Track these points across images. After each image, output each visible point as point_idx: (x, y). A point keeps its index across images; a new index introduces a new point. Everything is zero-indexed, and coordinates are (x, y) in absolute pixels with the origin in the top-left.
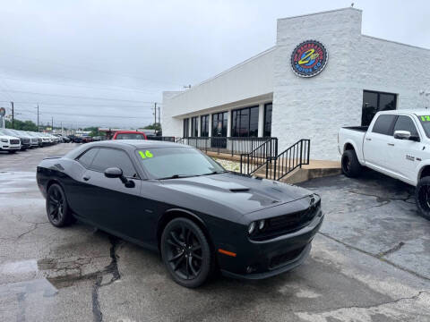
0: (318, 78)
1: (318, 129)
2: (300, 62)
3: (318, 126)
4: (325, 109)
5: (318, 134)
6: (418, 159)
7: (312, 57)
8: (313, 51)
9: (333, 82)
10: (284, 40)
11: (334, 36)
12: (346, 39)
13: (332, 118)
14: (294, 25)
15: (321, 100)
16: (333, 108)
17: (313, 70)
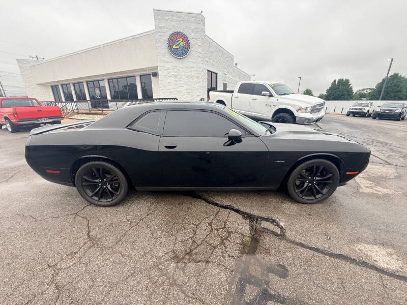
0: (185, 60)
1: (189, 93)
2: (174, 47)
3: (189, 91)
4: (191, 80)
5: (189, 96)
6: (274, 106)
7: (181, 44)
8: (181, 40)
9: (194, 63)
10: (160, 28)
11: (193, 31)
12: (199, 35)
13: (196, 86)
14: (167, 18)
15: (189, 74)
16: (195, 80)
17: (183, 54)
